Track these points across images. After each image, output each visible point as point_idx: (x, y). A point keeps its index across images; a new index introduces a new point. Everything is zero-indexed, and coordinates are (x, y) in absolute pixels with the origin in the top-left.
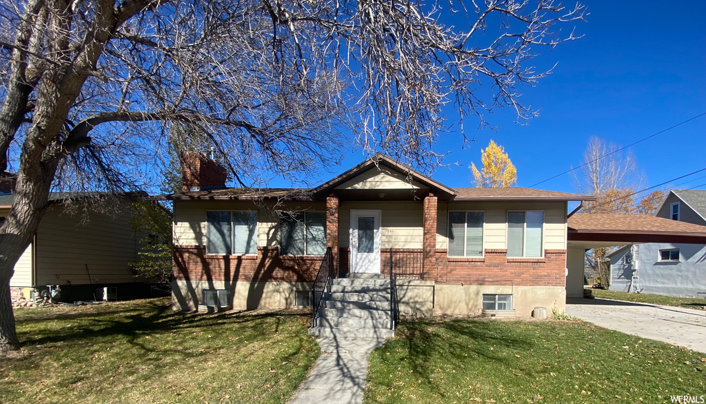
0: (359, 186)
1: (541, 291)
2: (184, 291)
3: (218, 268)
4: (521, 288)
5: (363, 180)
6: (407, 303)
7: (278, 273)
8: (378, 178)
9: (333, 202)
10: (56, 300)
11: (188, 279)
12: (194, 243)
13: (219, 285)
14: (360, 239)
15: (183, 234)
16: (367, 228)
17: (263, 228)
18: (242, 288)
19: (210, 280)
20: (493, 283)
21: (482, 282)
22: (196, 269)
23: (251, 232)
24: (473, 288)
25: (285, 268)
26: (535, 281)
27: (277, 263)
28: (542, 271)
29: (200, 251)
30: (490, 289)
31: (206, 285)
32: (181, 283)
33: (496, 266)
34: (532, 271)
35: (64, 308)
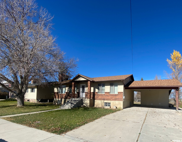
0: (77, 80)
1: (117, 102)
2: (55, 101)
3: (60, 96)
4: (112, 101)
5: (78, 79)
6: (85, 104)
7: (68, 97)
8: (80, 78)
9: (73, 83)
10: (40, 102)
11: (56, 98)
12: (57, 92)
13: (60, 99)
14: (82, 90)
15: (56, 90)
16: (83, 88)
17: (67, 88)
18: (63, 100)
19: (59, 98)
20: (106, 100)
21: (104, 100)
22: (57, 96)
23: (65, 89)
24: (103, 101)
25: (70, 96)
26: (116, 100)
27: (68, 95)
28: (117, 97)
29: (58, 93)
30: (106, 101)
31: (58, 99)
32: (55, 99)
33: (107, 96)
34: (115, 97)
35: (41, 103)
